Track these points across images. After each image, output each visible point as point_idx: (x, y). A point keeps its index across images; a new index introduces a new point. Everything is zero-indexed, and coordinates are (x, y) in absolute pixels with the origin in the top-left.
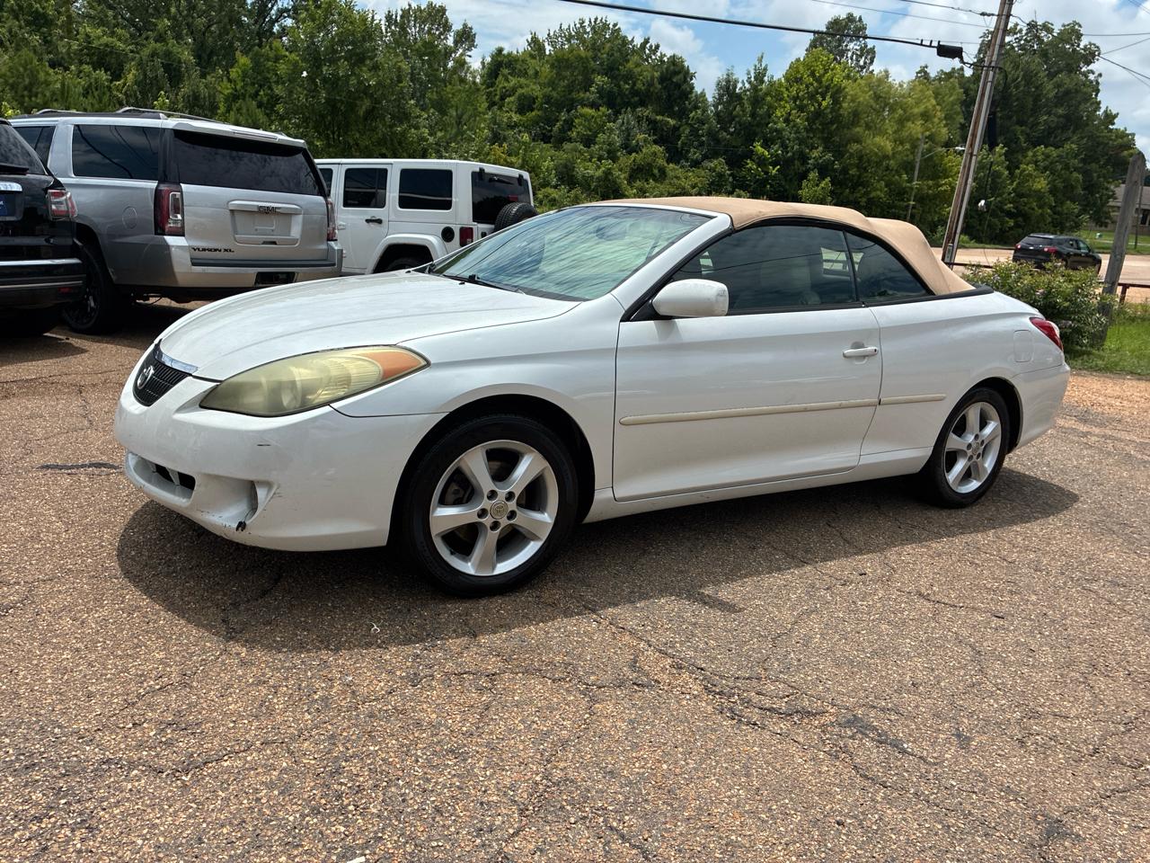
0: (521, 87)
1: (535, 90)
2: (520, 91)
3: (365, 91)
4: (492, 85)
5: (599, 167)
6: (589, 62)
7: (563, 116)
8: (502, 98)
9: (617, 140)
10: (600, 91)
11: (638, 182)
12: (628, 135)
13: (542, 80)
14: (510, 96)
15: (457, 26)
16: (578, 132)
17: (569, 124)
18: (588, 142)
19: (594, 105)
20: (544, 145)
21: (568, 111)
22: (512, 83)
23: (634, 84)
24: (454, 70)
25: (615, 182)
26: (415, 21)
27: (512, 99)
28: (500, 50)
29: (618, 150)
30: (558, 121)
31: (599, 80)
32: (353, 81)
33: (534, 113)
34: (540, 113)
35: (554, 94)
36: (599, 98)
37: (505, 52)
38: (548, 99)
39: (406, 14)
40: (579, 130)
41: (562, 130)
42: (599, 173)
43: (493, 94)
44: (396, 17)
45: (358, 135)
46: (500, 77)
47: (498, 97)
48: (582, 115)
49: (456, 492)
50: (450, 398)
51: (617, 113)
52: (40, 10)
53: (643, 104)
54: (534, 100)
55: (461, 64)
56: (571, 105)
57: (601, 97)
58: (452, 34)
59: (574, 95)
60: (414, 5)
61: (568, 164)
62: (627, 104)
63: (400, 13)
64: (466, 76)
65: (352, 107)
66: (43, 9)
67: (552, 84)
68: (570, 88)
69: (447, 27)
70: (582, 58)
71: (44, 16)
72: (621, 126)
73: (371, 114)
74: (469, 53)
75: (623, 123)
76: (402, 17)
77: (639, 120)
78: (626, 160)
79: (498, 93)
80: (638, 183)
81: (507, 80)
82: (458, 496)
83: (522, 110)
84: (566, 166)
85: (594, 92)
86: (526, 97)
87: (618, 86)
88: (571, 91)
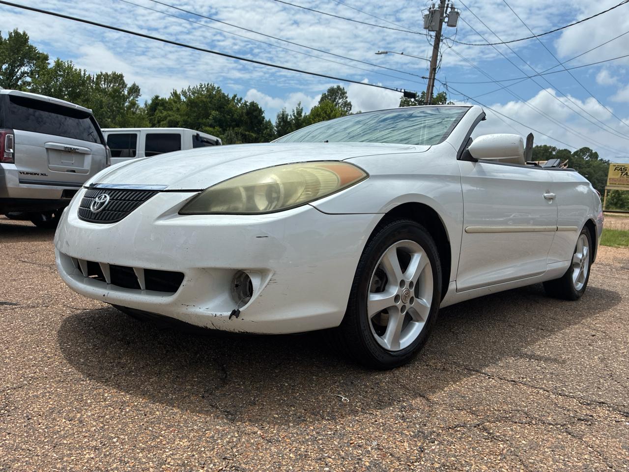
0: (169, 116)
1: (178, 117)
2: (169, 118)
4: (153, 115)
6: (208, 104)
8: (159, 122)
10: (214, 118)
13: (182, 112)
14: (163, 121)
15: (129, 86)
19: (211, 126)
22: (164, 115)
23: (233, 115)
24: (129, 108)
26: (105, 81)
27: (165, 122)
28: (157, 97)
31: (214, 113)
35: (189, 120)
36: (214, 122)
37: (160, 98)
38: (186, 122)
39: (99, 77)
43: (153, 119)
44: (93, 78)
46: (157, 111)
47: (156, 121)
51: (224, 130)
53: (237, 125)
54: (177, 123)
55: (133, 104)
56: (198, 126)
57: (215, 122)
58: (127, 89)
59: (200, 120)
60: (104, 73)
62: (229, 126)
63: (95, 76)
64: (136, 111)
67: (187, 114)
68: (198, 117)
69: (124, 85)
70: (204, 102)
72: (227, 137)
74: (137, 99)
75: (228, 135)
76: (97, 79)
77: (237, 134)
79: (156, 119)
81: (161, 112)
85: (211, 120)
86: (172, 121)
87: (224, 116)
88: (198, 119)
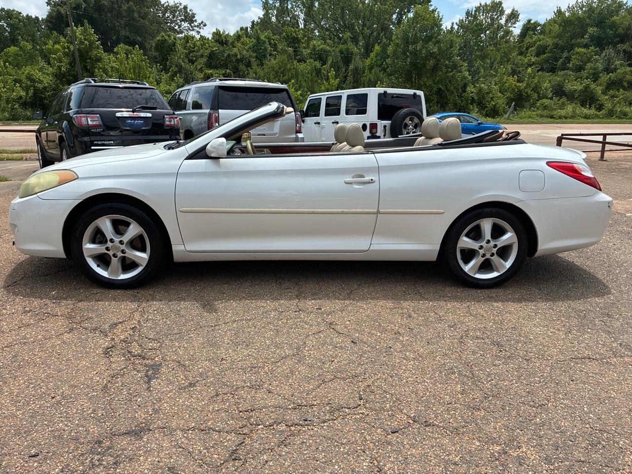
0: (540, 41)
1: (549, 41)
2: (538, 43)
3: (432, 55)
4: (523, 41)
5: (581, 84)
6: (585, 20)
7: (565, 55)
8: (527, 49)
9: (600, 66)
10: (592, 38)
11: (611, 91)
12: (609, 61)
13: (553, 34)
14: (532, 47)
15: (508, 11)
16: (573, 64)
17: (568, 59)
18: (579, 69)
19: (586, 46)
20: (547, 74)
21: (569, 52)
22: (534, 40)
23: (617, 30)
24: (502, 37)
25: (592, 92)
26: (483, 12)
27: (533, 48)
28: (529, 21)
29: (601, 73)
30: (561, 58)
31: (591, 30)
32: (424, 51)
33: (545, 55)
34: (550, 55)
35: (560, 42)
36: (590, 41)
37: (532, 22)
38: (556, 46)
39: (478, 9)
40: (575, 61)
41: (564, 64)
42: (580, 88)
43: (522, 47)
44: (472, 12)
45: (426, 80)
46: (527, 36)
47: (525, 48)
48: (577, 53)
49: (100, 238)
51: (603, 49)
52: (295, 36)
53: (622, 41)
54: (546, 47)
55: (508, 33)
56: (571, 48)
57: (592, 40)
58: (505, 16)
59: (573, 41)
60: (483, 4)
61: (561, 84)
62: (608, 43)
63: (474, 9)
64: (510, 39)
65: (424, 65)
66: (297, 35)
67: (559, 36)
68: (572, 37)
69: (502, 12)
70: (580, 18)
71: (297, 38)
72: (605, 57)
73: (435, 68)
74: (514, 26)
75: (606, 55)
76: (475, 11)
77: (618, 52)
78: (605, 78)
79: (525, 46)
80: (611, 92)
81: (531, 38)
82: (100, 240)
83: (538, 55)
84: (559, 85)
85: (586, 38)
86: (541, 46)
87: (605, 32)
88: (571, 39)
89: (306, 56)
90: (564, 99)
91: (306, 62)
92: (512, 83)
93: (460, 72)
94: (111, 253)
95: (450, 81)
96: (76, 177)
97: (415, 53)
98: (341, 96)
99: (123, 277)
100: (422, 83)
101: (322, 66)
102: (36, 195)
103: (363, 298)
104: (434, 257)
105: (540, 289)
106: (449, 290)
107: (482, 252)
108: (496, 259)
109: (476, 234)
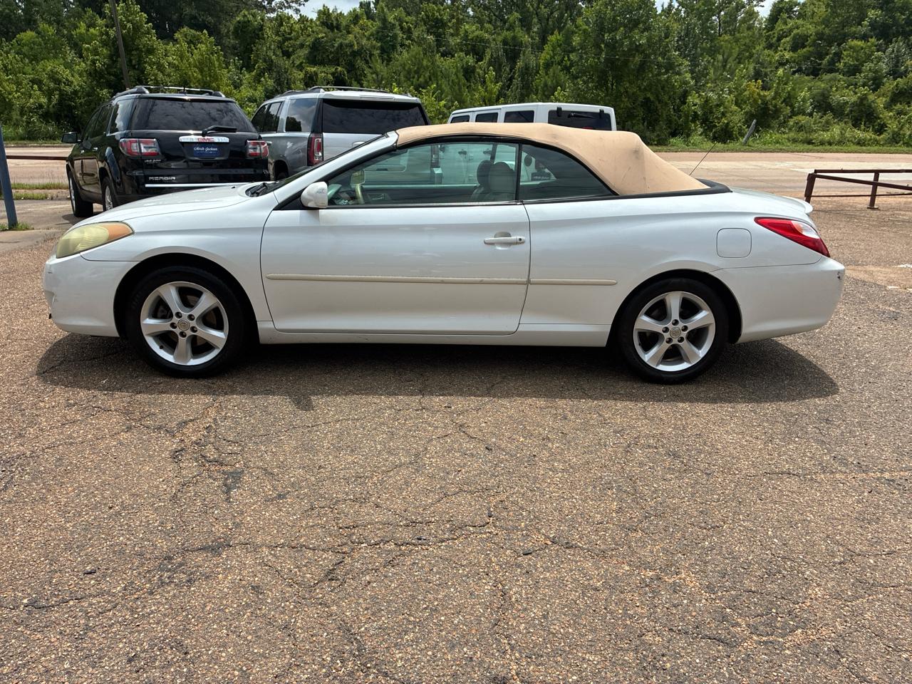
0: (798, 28)
1: (810, 29)
2: (795, 31)
3: (638, 49)
4: (772, 28)
5: (856, 93)
7: (834, 49)
8: (779, 39)
9: (884, 67)
10: (873, 25)
11: (898, 105)
12: (897, 61)
13: (816, 19)
14: (786, 37)
16: (845, 63)
17: (838, 56)
18: (854, 71)
19: (864, 37)
20: (806, 77)
21: (839, 45)
22: (789, 25)
24: (744, 21)
25: (870, 106)
27: (788, 39)
29: (885, 77)
30: (827, 54)
31: (872, 14)
32: (626, 43)
33: (805, 50)
34: (811, 49)
35: (827, 31)
36: (871, 31)
38: (820, 36)
40: (847, 60)
41: (832, 62)
42: (854, 99)
43: (772, 37)
45: (628, 85)
46: (779, 21)
47: (775, 38)
48: (851, 48)
49: (163, 311)
50: (139, 253)
51: (888, 42)
52: (439, 17)
54: (805, 38)
55: (752, 15)
56: (842, 39)
57: (873, 29)
59: (846, 30)
61: (826, 92)
62: (897, 35)
64: (754, 23)
65: (626, 63)
66: (441, 15)
67: (826, 22)
68: (844, 24)
71: (442, 20)
72: (891, 54)
73: (642, 67)
74: (761, 4)
75: (893, 51)
77: (911, 47)
78: (890, 85)
79: (776, 35)
80: (898, 107)
81: (785, 23)
82: (163, 314)
83: (794, 49)
84: (823, 95)
85: (866, 26)
86: (800, 36)
87: (893, 18)
88: (844, 26)
89: (454, 48)
90: (829, 116)
91: (453, 56)
92: (754, 92)
93: (679, 73)
94: (177, 331)
95: (663, 88)
96: (131, 232)
97: (612, 46)
98: (497, 114)
99: (193, 362)
100: (622, 90)
101: (477, 63)
102: (78, 255)
103: (507, 395)
104: (603, 342)
105: (745, 387)
106: (622, 386)
107: (667, 336)
108: (686, 346)
109: (660, 312)
